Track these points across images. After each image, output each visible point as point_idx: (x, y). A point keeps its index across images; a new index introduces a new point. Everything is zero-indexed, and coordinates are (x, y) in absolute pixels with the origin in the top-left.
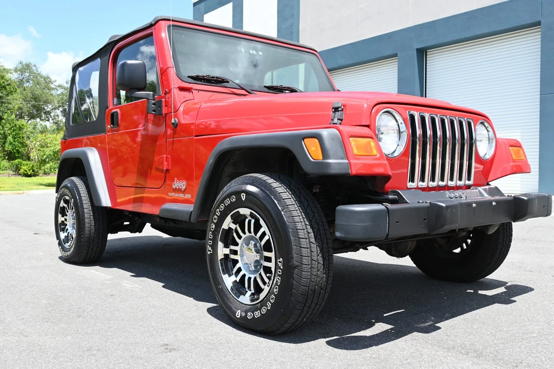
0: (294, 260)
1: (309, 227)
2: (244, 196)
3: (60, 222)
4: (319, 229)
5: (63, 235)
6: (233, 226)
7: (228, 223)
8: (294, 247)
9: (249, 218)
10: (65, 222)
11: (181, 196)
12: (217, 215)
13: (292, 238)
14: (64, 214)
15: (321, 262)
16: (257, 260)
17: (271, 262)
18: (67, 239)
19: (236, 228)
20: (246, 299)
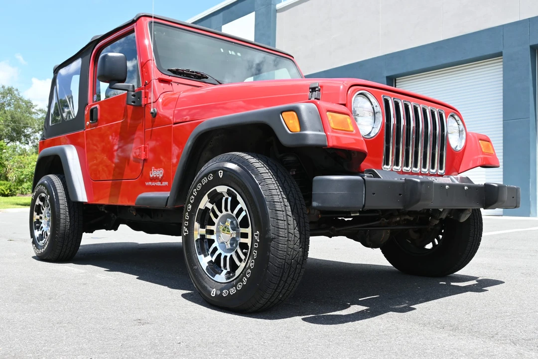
0: (271, 232)
1: (286, 200)
2: (222, 173)
3: (35, 220)
4: (295, 204)
5: (37, 233)
6: (210, 206)
7: (205, 203)
8: (270, 219)
9: (226, 196)
10: (40, 220)
11: (159, 184)
12: (194, 196)
13: (269, 211)
14: (39, 212)
15: (298, 236)
16: (233, 238)
17: (247, 238)
18: (41, 237)
19: (213, 207)
20: (221, 278)
